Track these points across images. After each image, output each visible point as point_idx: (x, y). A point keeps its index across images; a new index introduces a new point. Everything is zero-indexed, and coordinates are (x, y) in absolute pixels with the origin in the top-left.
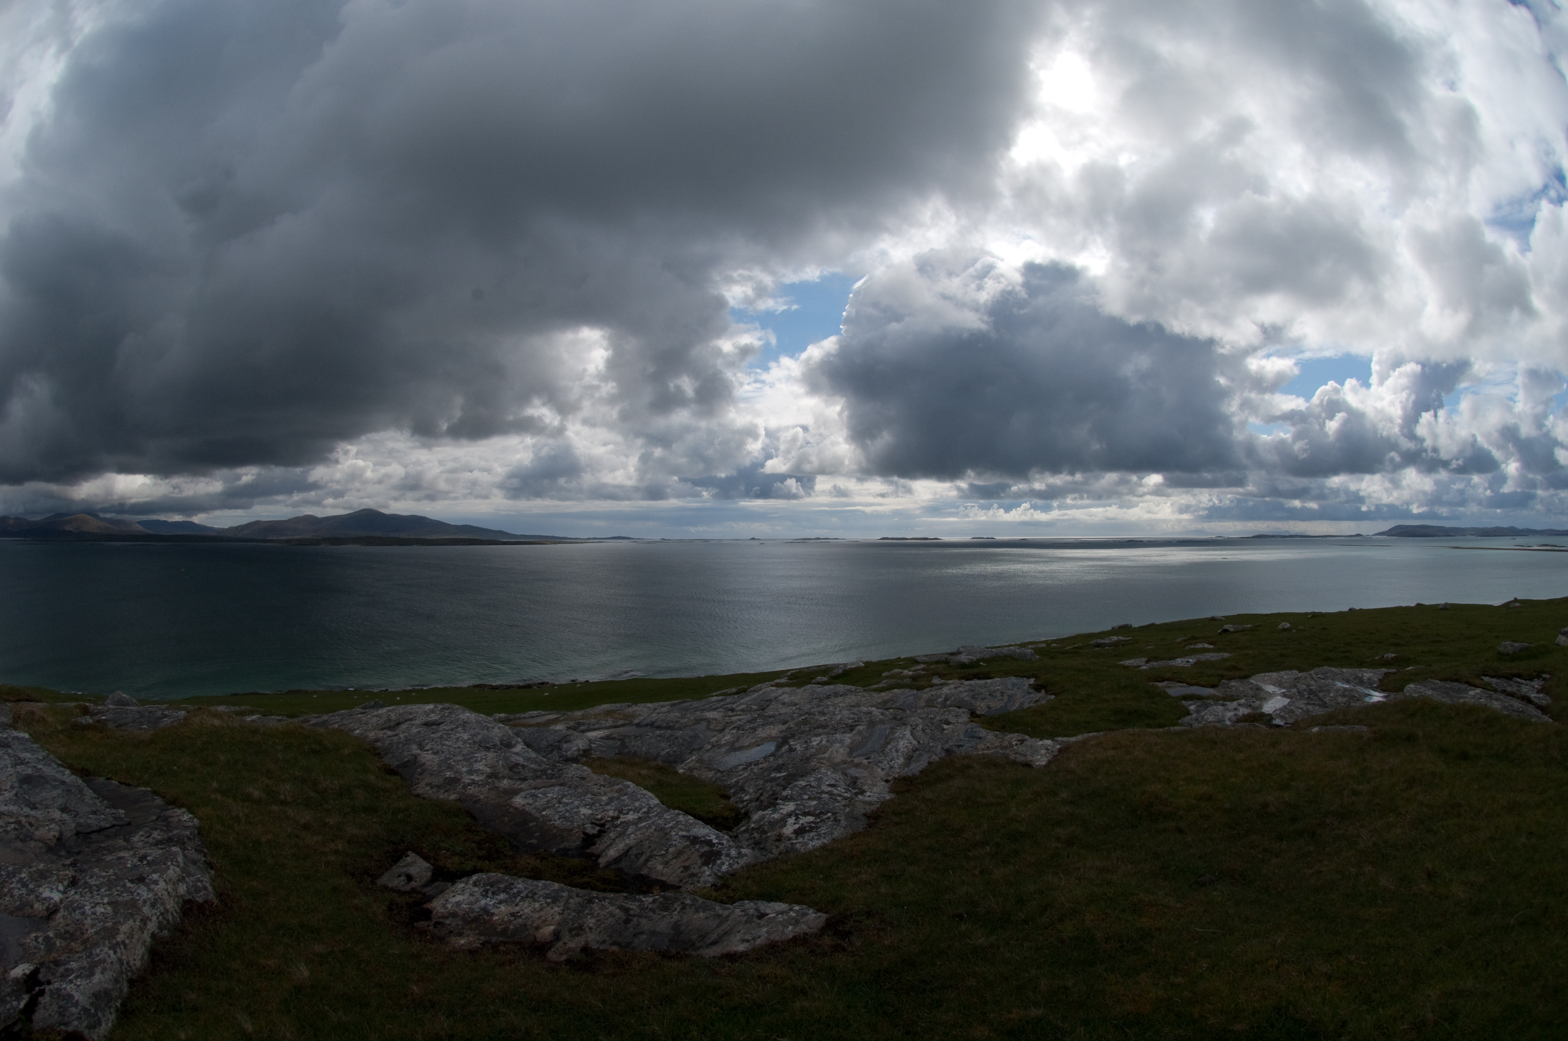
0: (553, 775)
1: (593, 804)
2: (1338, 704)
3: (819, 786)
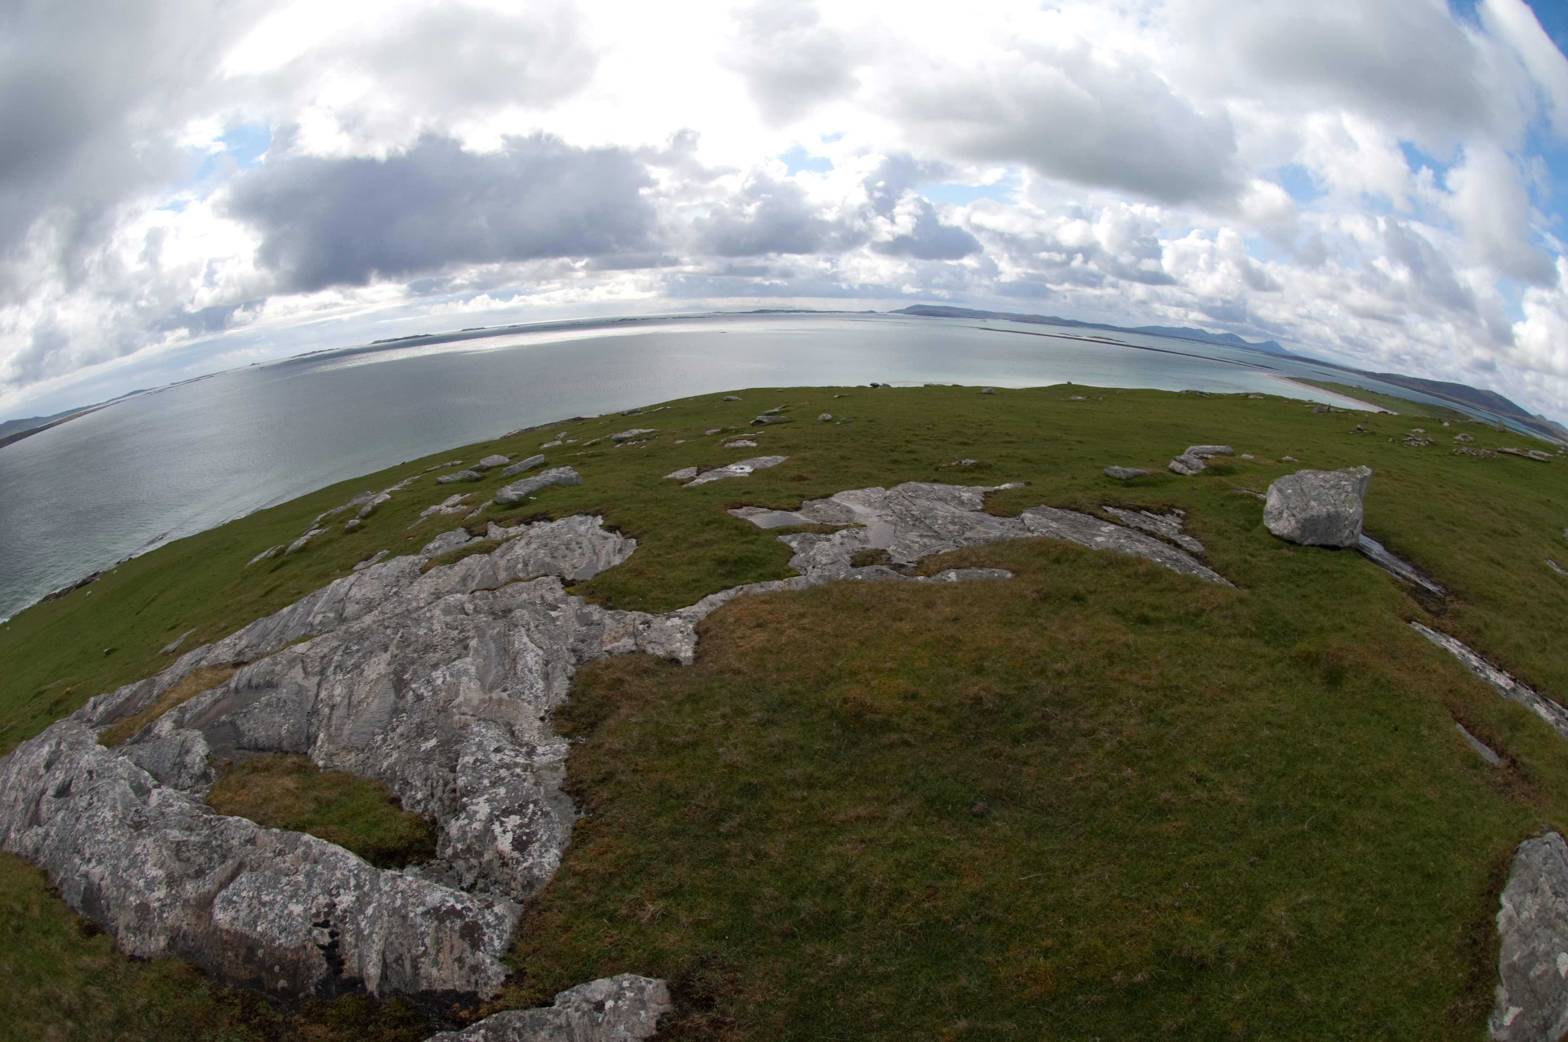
3: (487, 757)
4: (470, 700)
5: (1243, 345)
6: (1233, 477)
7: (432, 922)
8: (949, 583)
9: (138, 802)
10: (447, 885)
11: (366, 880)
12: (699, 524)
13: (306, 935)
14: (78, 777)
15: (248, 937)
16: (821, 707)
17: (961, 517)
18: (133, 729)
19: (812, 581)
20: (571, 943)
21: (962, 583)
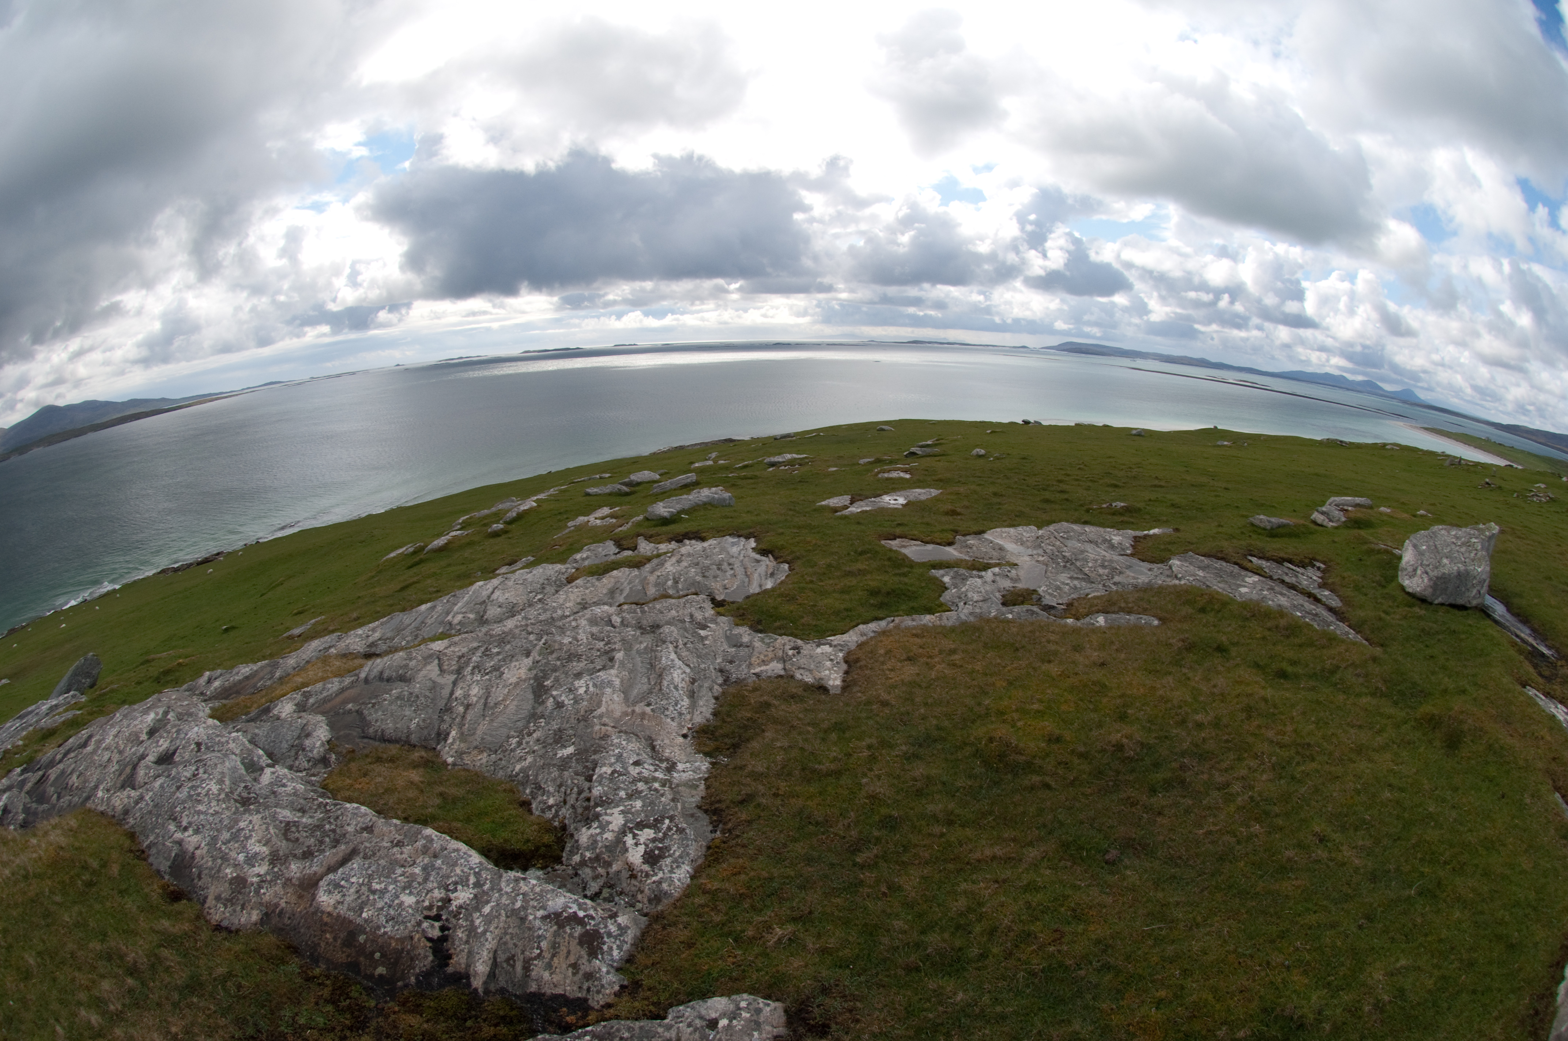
1: (409, 886)
3: (626, 769)
4: (612, 711)
5: (1381, 392)
6: (1371, 531)
7: (551, 927)
8: (1097, 627)
9: (248, 778)
10: (570, 891)
11: (486, 879)
12: (852, 553)
13: (414, 926)
14: (184, 747)
15: (351, 922)
16: (965, 744)
17: (1111, 561)
18: (250, 708)
19: (963, 617)
20: (692, 960)
21: (1110, 628)
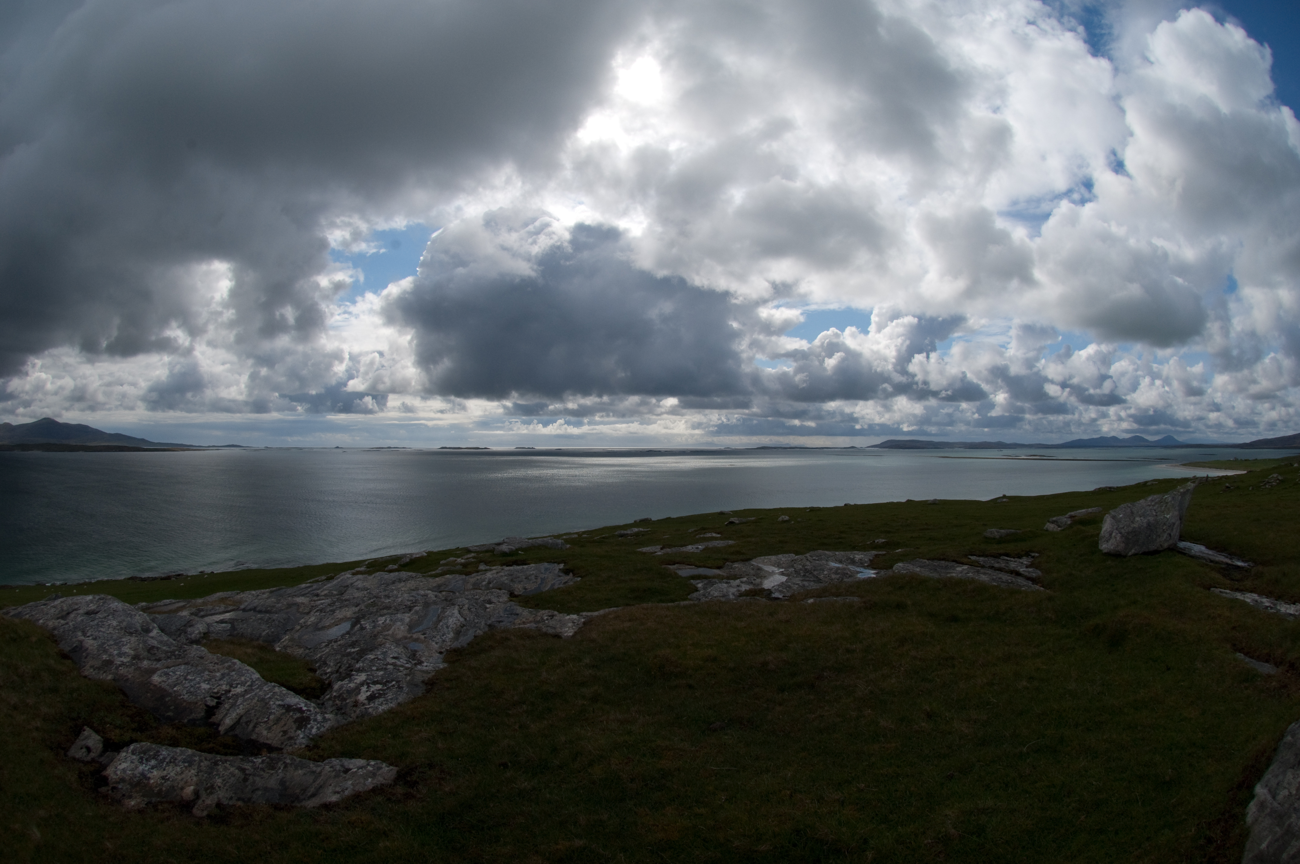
0: (180, 655)
1: (209, 680)
2: (832, 580)
3: (385, 658)
4: (396, 634)
15: (165, 690)
